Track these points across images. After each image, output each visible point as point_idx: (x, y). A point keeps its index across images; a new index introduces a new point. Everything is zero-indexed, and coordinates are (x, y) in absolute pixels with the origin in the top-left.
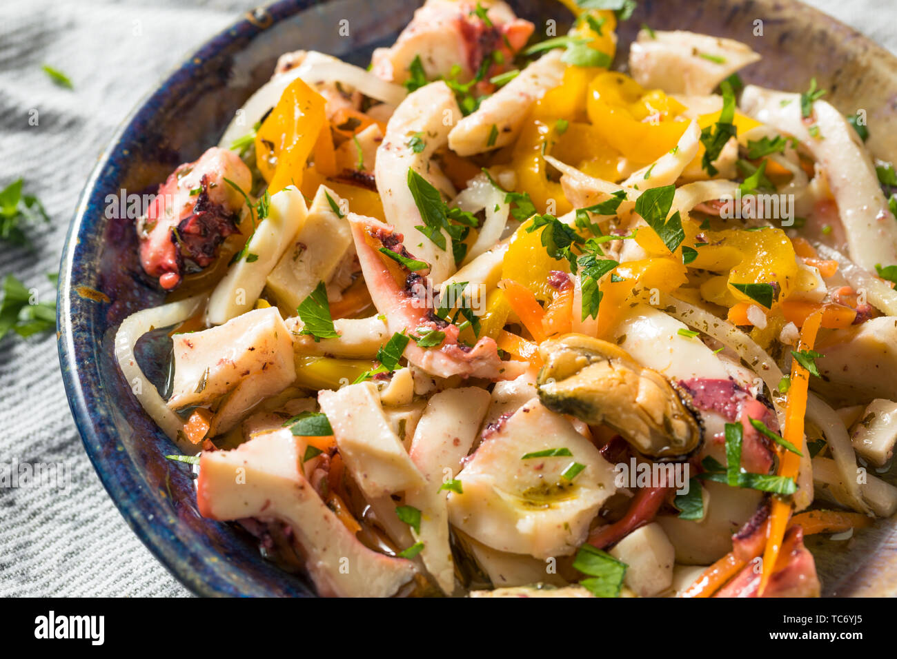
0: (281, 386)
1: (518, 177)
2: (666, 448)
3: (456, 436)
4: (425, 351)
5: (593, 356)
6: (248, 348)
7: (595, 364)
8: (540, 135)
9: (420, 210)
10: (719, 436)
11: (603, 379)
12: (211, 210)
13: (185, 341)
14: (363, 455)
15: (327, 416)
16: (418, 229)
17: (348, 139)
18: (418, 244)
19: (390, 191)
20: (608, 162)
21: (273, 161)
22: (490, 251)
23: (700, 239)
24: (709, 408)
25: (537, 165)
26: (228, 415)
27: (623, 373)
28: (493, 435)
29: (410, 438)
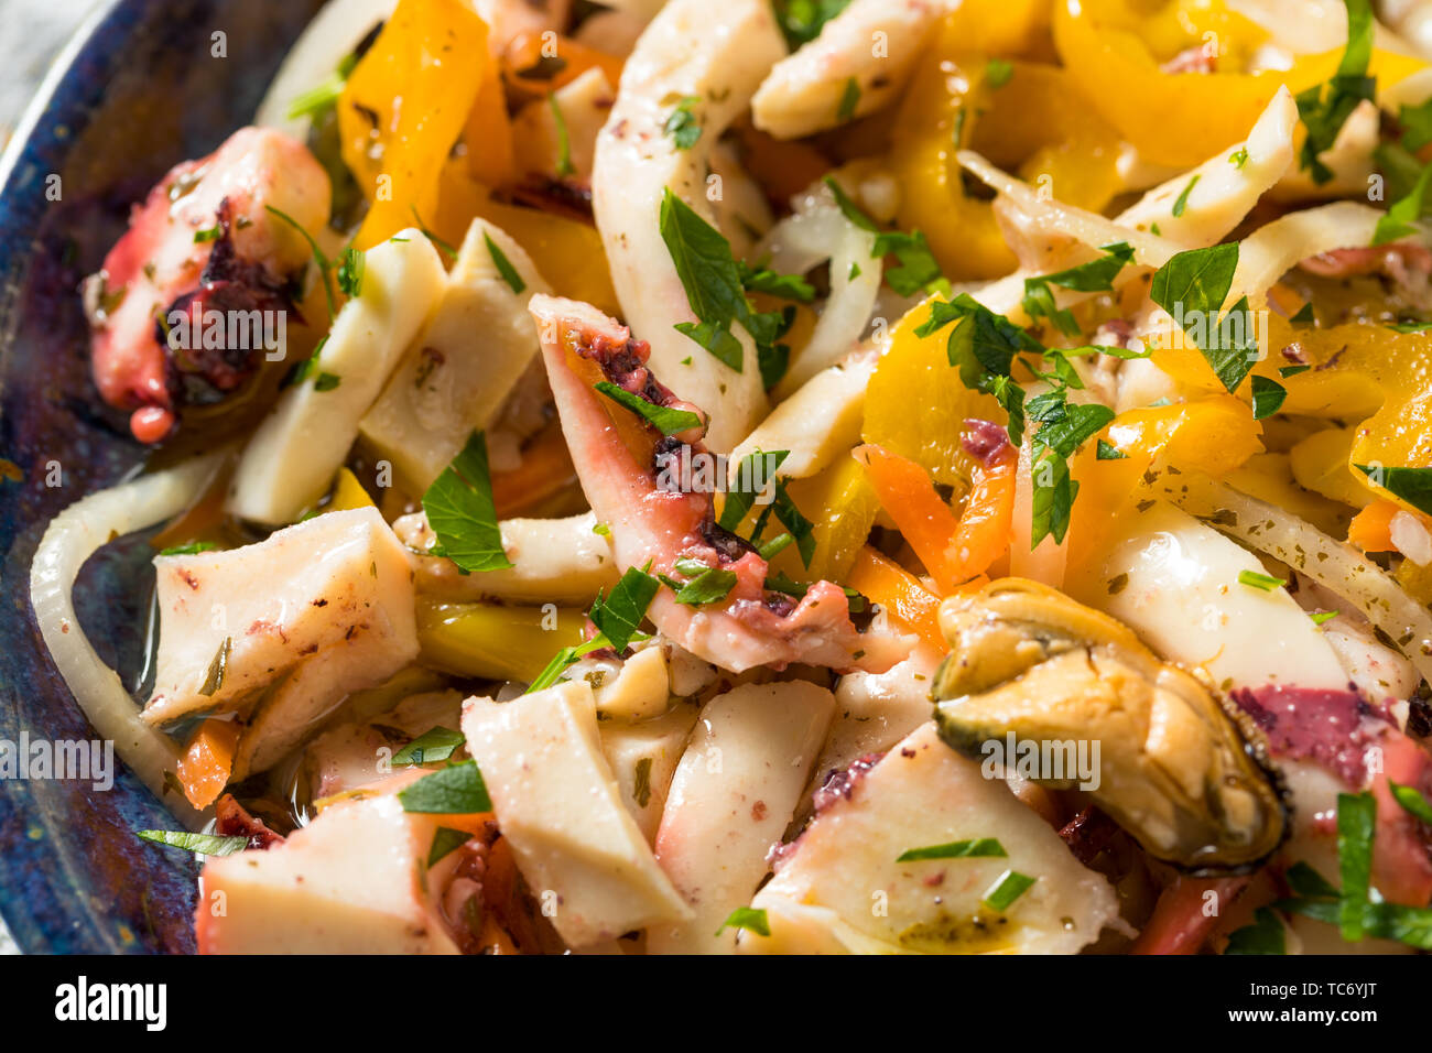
0: (387, 667)
1: (904, 191)
2: (1210, 849)
3: (758, 797)
4: (694, 612)
5: (1051, 639)
6: (313, 601)
7: (1059, 659)
8: (951, 97)
9: (686, 287)
10: (1325, 820)
11: (1076, 700)
12: (239, 278)
13: (180, 572)
14: (555, 855)
15: (480, 766)
16: (681, 330)
17: (538, 98)
18: (684, 358)
19: (623, 237)
20: (1098, 152)
21: (376, 152)
22: (840, 367)
23: (1291, 357)
24: (1305, 755)
25: (942, 169)
26: (274, 734)
27: (1118, 684)
28: (838, 806)
29: (659, 798)
